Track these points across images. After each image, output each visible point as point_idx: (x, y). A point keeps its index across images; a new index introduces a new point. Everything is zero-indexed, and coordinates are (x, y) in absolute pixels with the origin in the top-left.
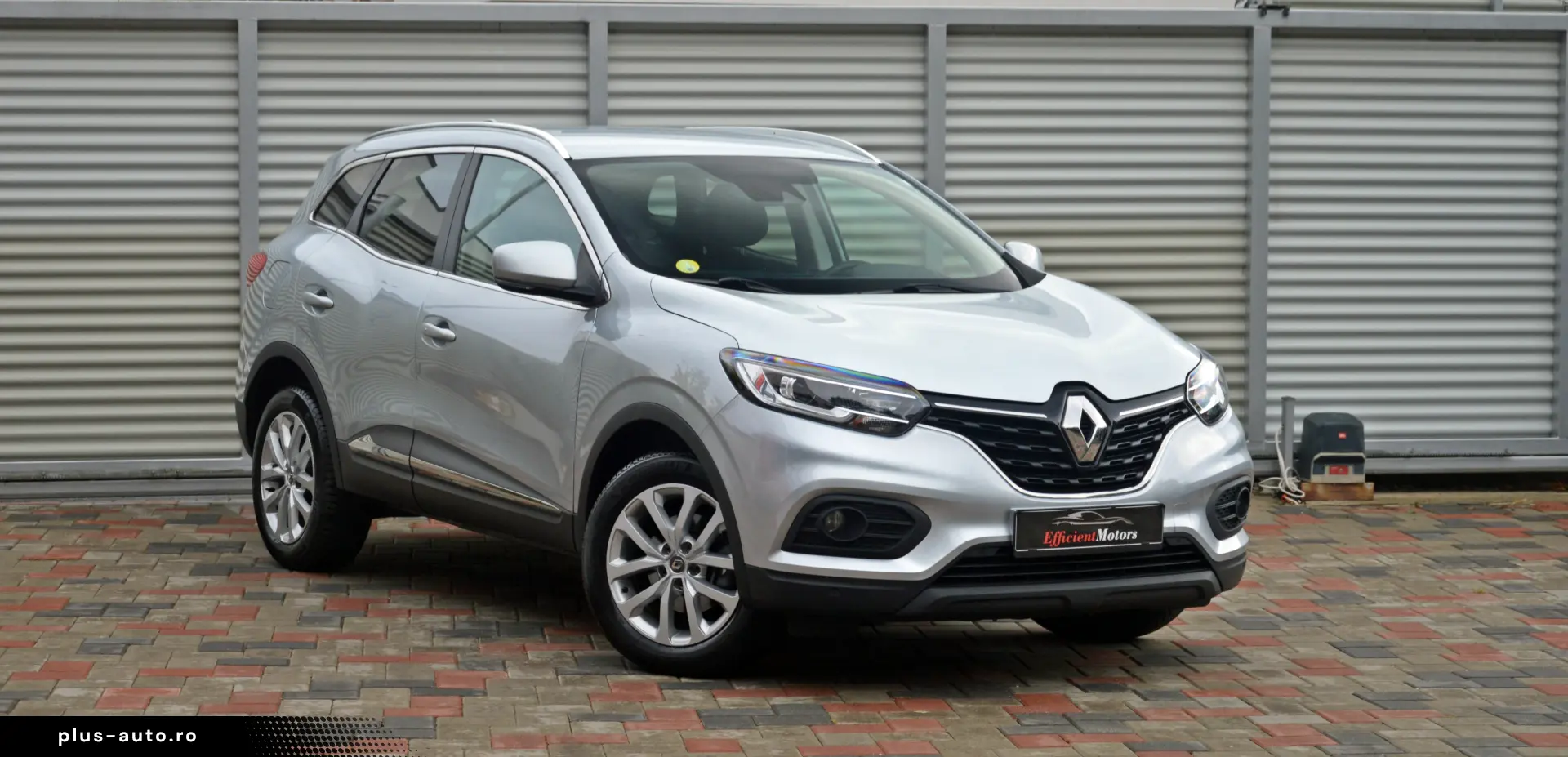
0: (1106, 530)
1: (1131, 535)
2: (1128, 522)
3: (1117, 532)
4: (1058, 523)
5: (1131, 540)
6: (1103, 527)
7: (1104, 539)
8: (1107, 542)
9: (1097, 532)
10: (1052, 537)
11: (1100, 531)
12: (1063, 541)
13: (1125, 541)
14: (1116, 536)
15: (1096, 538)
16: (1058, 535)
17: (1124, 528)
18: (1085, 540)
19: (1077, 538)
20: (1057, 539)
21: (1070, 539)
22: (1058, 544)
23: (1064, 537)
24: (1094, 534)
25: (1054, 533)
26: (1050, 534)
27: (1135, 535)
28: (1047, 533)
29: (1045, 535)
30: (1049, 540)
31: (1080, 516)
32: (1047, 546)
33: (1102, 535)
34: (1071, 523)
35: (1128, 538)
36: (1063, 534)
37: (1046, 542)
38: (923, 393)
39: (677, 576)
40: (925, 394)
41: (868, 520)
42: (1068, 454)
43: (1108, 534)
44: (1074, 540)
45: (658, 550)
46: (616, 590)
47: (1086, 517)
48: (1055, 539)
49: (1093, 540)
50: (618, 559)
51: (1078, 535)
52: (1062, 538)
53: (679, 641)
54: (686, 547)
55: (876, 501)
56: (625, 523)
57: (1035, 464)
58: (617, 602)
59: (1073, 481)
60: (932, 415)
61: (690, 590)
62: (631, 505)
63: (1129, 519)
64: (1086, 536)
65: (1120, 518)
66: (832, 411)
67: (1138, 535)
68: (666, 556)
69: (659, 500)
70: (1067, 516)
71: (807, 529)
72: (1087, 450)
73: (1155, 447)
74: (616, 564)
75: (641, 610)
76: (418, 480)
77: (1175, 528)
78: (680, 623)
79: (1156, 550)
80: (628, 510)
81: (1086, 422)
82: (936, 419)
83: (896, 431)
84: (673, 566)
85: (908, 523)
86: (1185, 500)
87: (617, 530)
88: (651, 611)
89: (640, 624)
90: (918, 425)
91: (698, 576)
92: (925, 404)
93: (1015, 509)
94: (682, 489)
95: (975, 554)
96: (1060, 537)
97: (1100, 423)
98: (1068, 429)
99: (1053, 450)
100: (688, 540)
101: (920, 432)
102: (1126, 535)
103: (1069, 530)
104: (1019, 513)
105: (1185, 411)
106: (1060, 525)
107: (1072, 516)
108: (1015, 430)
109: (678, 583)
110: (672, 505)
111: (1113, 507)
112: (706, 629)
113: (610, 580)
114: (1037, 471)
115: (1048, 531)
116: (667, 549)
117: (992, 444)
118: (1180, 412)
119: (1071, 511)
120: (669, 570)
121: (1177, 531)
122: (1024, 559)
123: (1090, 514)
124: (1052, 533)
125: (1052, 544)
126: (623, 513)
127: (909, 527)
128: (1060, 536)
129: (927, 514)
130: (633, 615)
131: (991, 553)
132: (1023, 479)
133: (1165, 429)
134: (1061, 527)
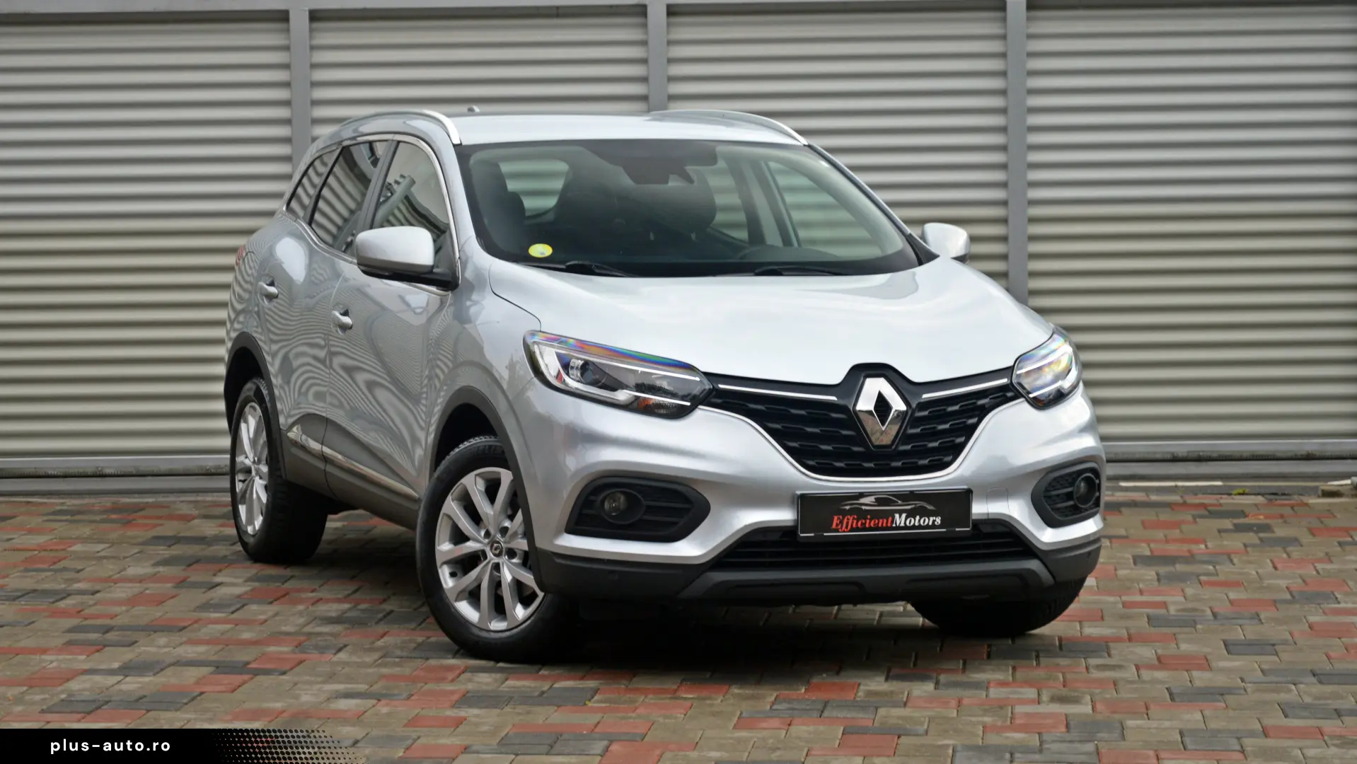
0: (904, 516)
1: (934, 521)
2: (930, 507)
3: (918, 518)
4: (848, 507)
5: (934, 526)
6: (900, 512)
7: (902, 524)
8: (906, 527)
9: (893, 518)
10: (841, 522)
11: (897, 516)
12: (854, 526)
13: (927, 527)
14: (916, 521)
15: (892, 522)
16: (848, 519)
17: (924, 513)
18: (880, 525)
19: (870, 523)
20: (847, 523)
21: (862, 524)
22: (849, 527)
23: (855, 521)
24: (890, 519)
25: (843, 518)
26: (838, 518)
27: (938, 520)
28: (836, 518)
29: (833, 518)
30: (837, 525)
31: (874, 500)
32: (837, 531)
33: (900, 520)
34: (864, 507)
35: (930, 523)
36: (854, 519)
37: (834, 526)
38: (706, 374)
39: (496, 560)
40: (708, 375)
41: (644, 502)
42: (861, 436)
43: (906, 519)
44: (867, 526)
45: (480, 536)
46: (444, 573)
47: (880, 501)
48: (844, 526)
49: (889, 525)
50: (447, 543)
51: (871, 520)
52: (853, 522)
53: (497, 625)
54: (504, 531)
55: (653, 484)
56: (452, 506)
57: (824, 447)
58: (444, 586)
59: (866, 465)
60: (715, 397)
61: (507, 576)
62: (456, 490)
63: (930, 503)
64: (881, 521)
65: (919, 503)
66: (616, 393)
67: (941, 520)
68: (487, 541)
69: (481, 485)
70: (858, 500)
71: (586, 511)
72: (883, 434)
73: (970, 431)
74: (444, 547)
75: (466, 594)
76: (330, 469)
77: (988, 514)
78: (499, 608)
79: (962, 537)
80: (455, 494)
81: (882, 404)
82: (719, 401)
83: (678, 413)
84: (493, 550)
85: (686, 506)
86: (1003, 487)
87: (444, 514)
88: (473, 596)
89: (465, 609)
90: (700, 407)
91: (515, 561)
92: (708, 386)
93: (799, 492)
94: (499, 473)
95: (760, 538)
96: (850, 522)
97: (898, 404)
98: (860, 411)
99: (845, 432)
100: (507, 524)
101: (703, 414)
102: (928, 521)
103: (860, 514)
104: (803, 496)
105: (1009, 394)
106: (850, 509)
107: (863, 501)
108: (803, 412)
109: (497, 567)
110: (492, 490)
111: (912, 492)
112: (520, 612)
113: (438, 564)
114: (826, 454)
115: (836, 515)
116: (488, 534)
117: (778, 426)
118: (1004, 396)
119: (862, 495)
120: (490, 555)
121: (990, 517)
122: (808, 543)
123: (885, 499)
124: (841, 517)
125: (842, 529)
126: (449, 498)
127: (688, 510)
128: (850, 520)
129: (705, 495)
130: (457, 600)
131: (775, 537)
132: (811, 463)
133: (983, 412)
134: (851, 512)
